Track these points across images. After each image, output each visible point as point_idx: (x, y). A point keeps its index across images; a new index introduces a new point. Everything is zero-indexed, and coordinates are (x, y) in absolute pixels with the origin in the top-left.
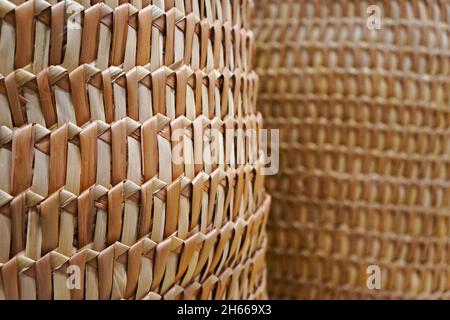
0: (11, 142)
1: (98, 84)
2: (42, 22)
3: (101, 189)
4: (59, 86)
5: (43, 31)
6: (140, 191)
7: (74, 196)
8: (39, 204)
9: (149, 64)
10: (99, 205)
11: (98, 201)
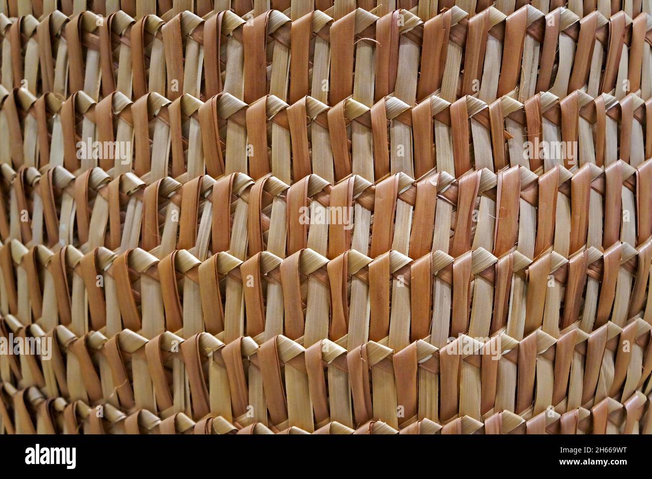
0: (496, 187)
1: (588, 116)
2: (532, 36)
3: (595, 251)
4: (547, 119)
5: (532, 47)
6: (637, 257)
7: (565, 260)
8: (527, 268)
9: (639, 91)
10: (591, 272)
11: (589, 268)
